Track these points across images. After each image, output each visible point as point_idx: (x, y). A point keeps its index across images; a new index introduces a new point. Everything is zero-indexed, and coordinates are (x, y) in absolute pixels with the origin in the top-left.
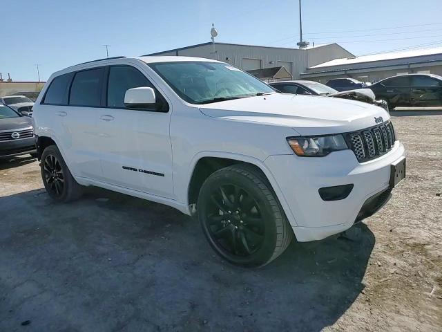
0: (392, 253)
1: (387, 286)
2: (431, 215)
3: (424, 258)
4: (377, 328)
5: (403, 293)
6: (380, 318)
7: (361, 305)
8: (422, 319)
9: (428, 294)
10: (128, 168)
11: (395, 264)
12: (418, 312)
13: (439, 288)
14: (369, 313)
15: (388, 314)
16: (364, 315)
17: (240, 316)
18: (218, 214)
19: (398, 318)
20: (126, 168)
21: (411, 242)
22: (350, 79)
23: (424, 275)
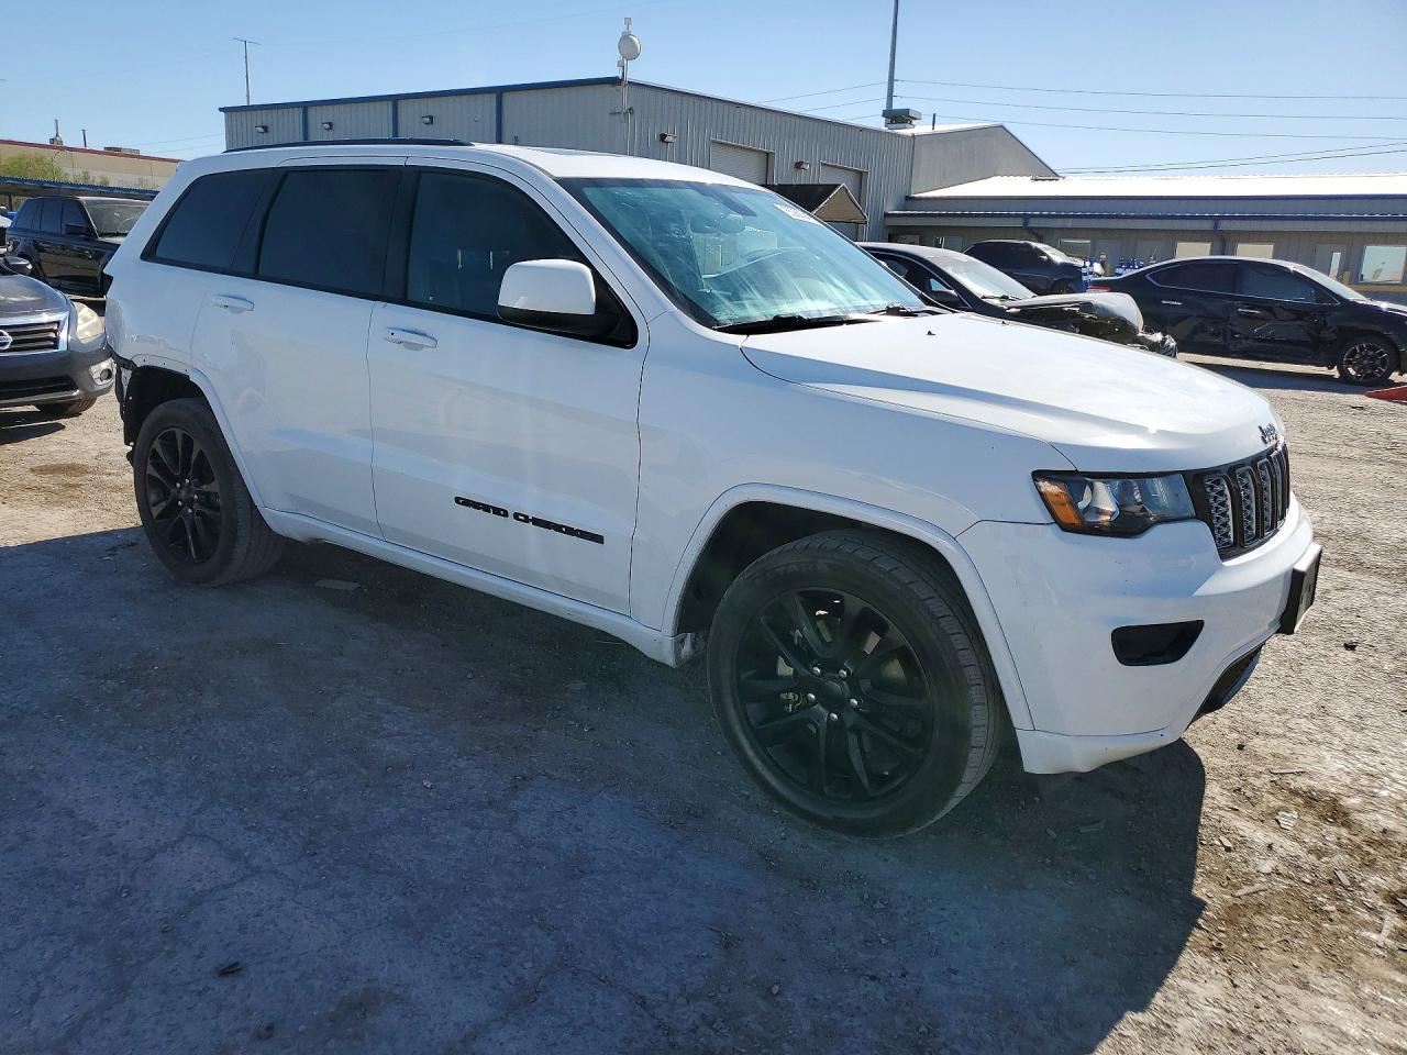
0: (1255, 813)
1: (1260, 909)
2: (1343, 708)
3: (1344, 832)
4: (1260, 1027)
5: (1307, 933)
6: (1261, 1001)
7: (1201, 960)
8: (1372, 1007)
9: (1374, 936)
10: (476, 505)
11: (1270, 847)
12: (1356, 989)
13: (1400, 924)
14: (1227, 983)
15: (1280, 989)
16: (1215, 989)
17: (873, 978)
18: (772, 672)
19: (1306, 999)
20: (467, 503)
21: (1301, 783)
22: (1040, 246)
23: (1353, 882)
